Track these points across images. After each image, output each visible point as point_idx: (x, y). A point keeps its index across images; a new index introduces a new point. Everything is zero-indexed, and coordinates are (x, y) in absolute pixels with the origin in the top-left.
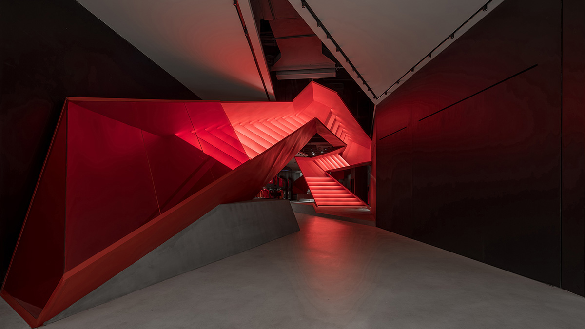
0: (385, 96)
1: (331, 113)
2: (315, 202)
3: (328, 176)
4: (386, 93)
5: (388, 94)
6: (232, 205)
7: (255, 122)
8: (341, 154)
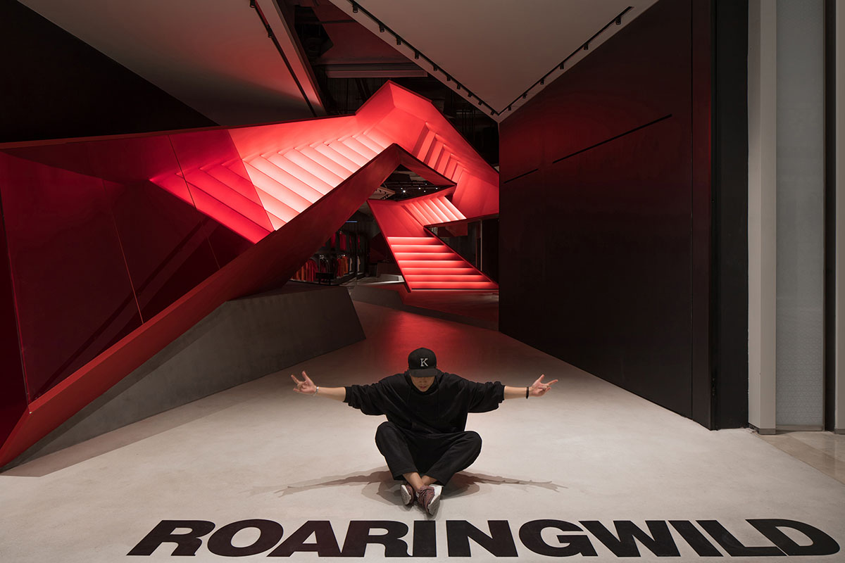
0: (507, 114)
1: (426, 130)
2: (405, 283)
3: (429, 235)
4: (509, 108)
5: (514, 109)
6: (247, 301)
7: (290, 150)
8: (450, 197)
